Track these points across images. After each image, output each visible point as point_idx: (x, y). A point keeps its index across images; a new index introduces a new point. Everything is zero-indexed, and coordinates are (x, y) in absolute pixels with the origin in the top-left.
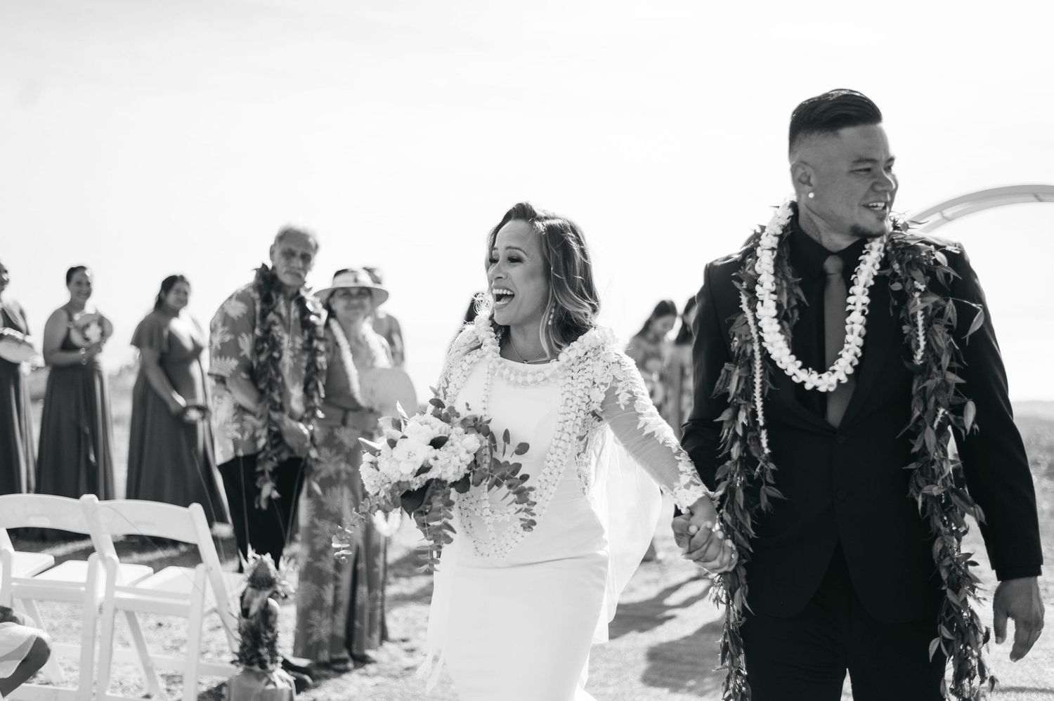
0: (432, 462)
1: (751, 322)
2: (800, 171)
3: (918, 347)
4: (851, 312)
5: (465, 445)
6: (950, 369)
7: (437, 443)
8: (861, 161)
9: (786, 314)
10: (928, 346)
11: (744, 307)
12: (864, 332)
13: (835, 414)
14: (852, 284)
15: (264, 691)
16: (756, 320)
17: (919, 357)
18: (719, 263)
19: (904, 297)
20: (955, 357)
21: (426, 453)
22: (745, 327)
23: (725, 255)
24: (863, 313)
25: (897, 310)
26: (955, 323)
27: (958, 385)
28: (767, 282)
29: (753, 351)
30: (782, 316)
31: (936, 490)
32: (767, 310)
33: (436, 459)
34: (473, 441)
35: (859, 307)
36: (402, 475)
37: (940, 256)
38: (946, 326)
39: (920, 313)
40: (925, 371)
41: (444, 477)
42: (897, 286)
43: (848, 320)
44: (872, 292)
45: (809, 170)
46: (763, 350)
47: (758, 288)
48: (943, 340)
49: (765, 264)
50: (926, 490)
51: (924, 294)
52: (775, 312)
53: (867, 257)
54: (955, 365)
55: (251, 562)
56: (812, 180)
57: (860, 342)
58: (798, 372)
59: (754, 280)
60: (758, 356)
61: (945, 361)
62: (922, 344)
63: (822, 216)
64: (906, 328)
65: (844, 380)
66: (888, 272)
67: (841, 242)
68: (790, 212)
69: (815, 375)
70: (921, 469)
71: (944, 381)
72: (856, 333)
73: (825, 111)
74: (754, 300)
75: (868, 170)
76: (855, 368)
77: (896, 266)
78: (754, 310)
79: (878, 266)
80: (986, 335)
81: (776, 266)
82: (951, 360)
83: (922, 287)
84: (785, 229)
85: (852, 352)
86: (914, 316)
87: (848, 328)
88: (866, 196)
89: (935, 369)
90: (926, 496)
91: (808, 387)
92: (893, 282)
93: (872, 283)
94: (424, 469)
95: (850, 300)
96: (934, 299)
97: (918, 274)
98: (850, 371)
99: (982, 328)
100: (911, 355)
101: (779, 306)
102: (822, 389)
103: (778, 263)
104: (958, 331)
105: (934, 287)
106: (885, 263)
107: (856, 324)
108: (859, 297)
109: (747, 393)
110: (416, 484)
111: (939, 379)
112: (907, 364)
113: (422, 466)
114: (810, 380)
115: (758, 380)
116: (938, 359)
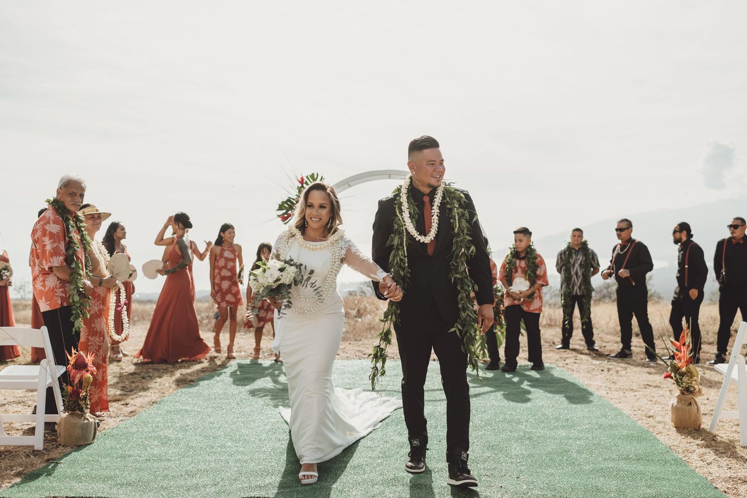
0: (280, 277)
1: (401, 219)
2: (411, 164)
3: (456, 227)
4: (433, 215)
5: (291, 271)
6: (467, 234)
7: (281, 270)
8: (430, 161)
9: (413, 216)
10: (459, 226)
11: (398, 214)
12: (438, 222)
13: (430, 251)
14: (433, 206)
15: (83, 424)
16: (403, 219)
17: (456, 230)
18: (384, 200)
19: (451, 210)
20: (469, 230)
21: (278, 274)
22: (399, 221)
23: (386, 197)
24: (437, 216)
25: (449, 214)
26: (468, 218)
27: (469, 240)
28: (405, 206)
29: (403, 229)
30: (412, 217)
31: (458, 276)
32: (406, 215)
33: (282, 276)
34: (293, 269)
35: (436, 214)
36: (269, 283)
37: (462, 195)
38: (465, 219)
39: (457, 215)
40: (458, 235)
41: (285, 283)
42: (449, 206)
43: (432, 218)
44: (440, 208)
45: (413, 164)
46: (406, 229)
47: (402, 207)
48: (464, 224)
49: (404, 199)
50: (455, 276)
51: (457, 208)
52: (409, 216)
53: (437, 196)
54: (469, 233)
55: (74, 356)
56: (414, 168)
57: (437, 225)
58: (418, 236)
59: (401, 204)
60: (405, 231)
61: (466, 231)
62: (458, 226)
63: (419, 181)
64: (452, 221)
65: (433, 239)
66: (445, 201)
67: (427, 190)
68: (409, 180)
69: (423, 237)
70: (455, 269)
71: (464, 239)
72: (435, 223)
73: (419, 143)
74: (401, 212)
75: (433, 164)
76: (436, 234)
77: (448, 199)
78: (402, 215)
79: (441, 199)
80: (477, 222)
81: (408, 199)
82: (467, 231)
83: (457, 206)
84: (409, 186)
85: (434, 229)
86: (455, 216)
87: (432, 221)
88: (432, 173)
89: (462, 234)
90: (455, 278)
91: (421, 241)
92: (447, 205)
93: (439, 205)
94: (278, 280)
95: (433, 211)
96: (461, 210)
97: (455, 201)
98: (434, 236)
99: (476, 221)
100: (453, 229)
101: (410, 213)
102: (426, 242)
103: (408, 198)
104: (469, 221)
105: (461, 206)
106: (444, 198)
107: (435, 219)
108: (436, 210)
109: (402, 244)
110: (275, 286)
111: (462, 238)
112: (452, 232)
113: (277, 279)
114: (422, 239)
115: (405, 240)
116: (463, 231)
